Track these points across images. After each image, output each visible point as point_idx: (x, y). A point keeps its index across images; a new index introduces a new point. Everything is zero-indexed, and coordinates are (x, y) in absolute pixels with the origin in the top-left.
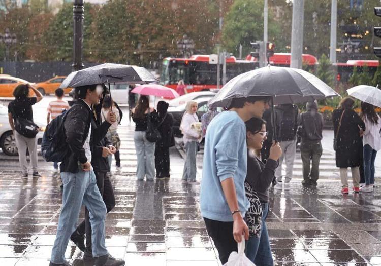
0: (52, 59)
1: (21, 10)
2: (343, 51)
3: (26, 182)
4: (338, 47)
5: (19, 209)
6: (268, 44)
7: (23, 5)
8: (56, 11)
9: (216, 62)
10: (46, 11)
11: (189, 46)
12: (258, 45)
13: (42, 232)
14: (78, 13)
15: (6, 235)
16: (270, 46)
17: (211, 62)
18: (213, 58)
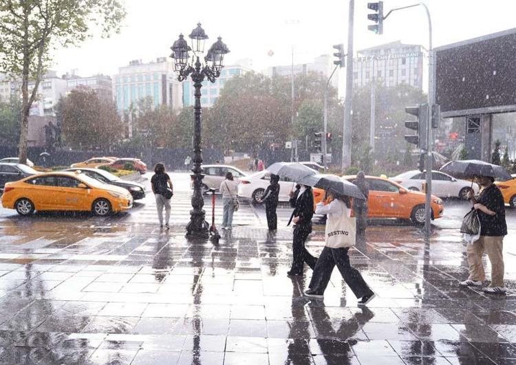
0: (176, 146)
1: (154, 113)
3: (162, 232)
4: (376, 136)
5: (158, 250)
6: (327, 134)
7: (155, 109)
8: (178, 113)
9: (290, 147)
10: (171, 113)
11: (270, 136)
12: (320, 134)
13: (176, 265)
14: (198, 114)
15: (151, 267)
16: (329, 136)
17: (287, 147)
18: (288, 145)
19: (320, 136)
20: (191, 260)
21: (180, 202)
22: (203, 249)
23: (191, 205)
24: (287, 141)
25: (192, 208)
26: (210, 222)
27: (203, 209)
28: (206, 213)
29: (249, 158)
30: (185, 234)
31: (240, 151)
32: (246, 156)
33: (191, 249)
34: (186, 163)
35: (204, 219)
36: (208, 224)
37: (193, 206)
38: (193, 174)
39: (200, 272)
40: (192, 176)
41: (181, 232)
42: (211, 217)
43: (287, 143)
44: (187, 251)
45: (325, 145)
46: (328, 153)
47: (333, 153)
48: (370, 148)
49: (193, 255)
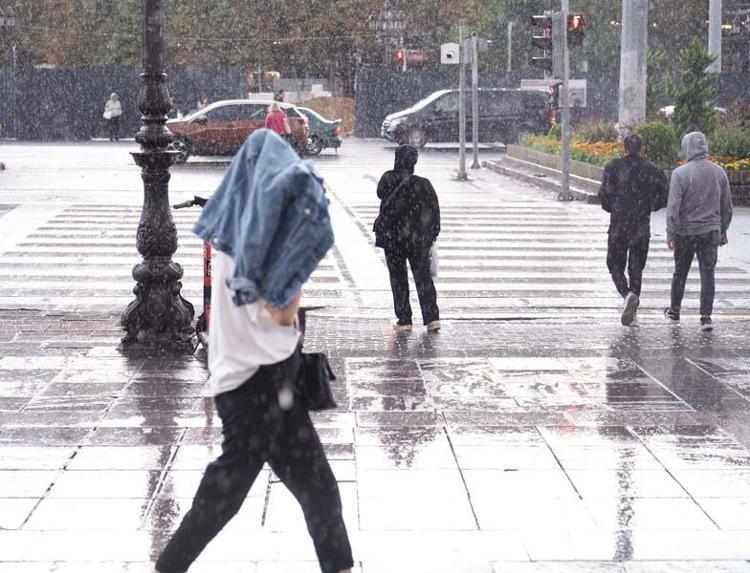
2: (737, 30)
4: (726, 21)
6: (571, 18)
9: (455, 61)
11: (394, 26)
12: (550, 19)
13: (86, 441)
16: (576, 22)
17: (444, 60)
18: (450, 52)
19: (549, 21)
20: (137, 421)
21: (105, 241)
22: (177, 387)
23: (135, 250)
24: (445, 39)
25: (140, 259)
26: (198, 303)
27: (175, 259)
28: (186, 273)
29: (329, 95)
30: (119, 340)
31: (300, 75)
32: (318, 90)
33: (140, 387)
34: (107, 115)
35: (178, 292)
36: (190, 307)
37: (143, 250)
38: (138, 149)
39: (163, 460)
40: (135, 156)
41: (105, 334)
42: (200, 286)
43: (447, 48)
44: (122, 394)
45: (562, 54)
46: (576, 75)
47: (593, 77)
48: (708, 61)
49: (143, 406)
